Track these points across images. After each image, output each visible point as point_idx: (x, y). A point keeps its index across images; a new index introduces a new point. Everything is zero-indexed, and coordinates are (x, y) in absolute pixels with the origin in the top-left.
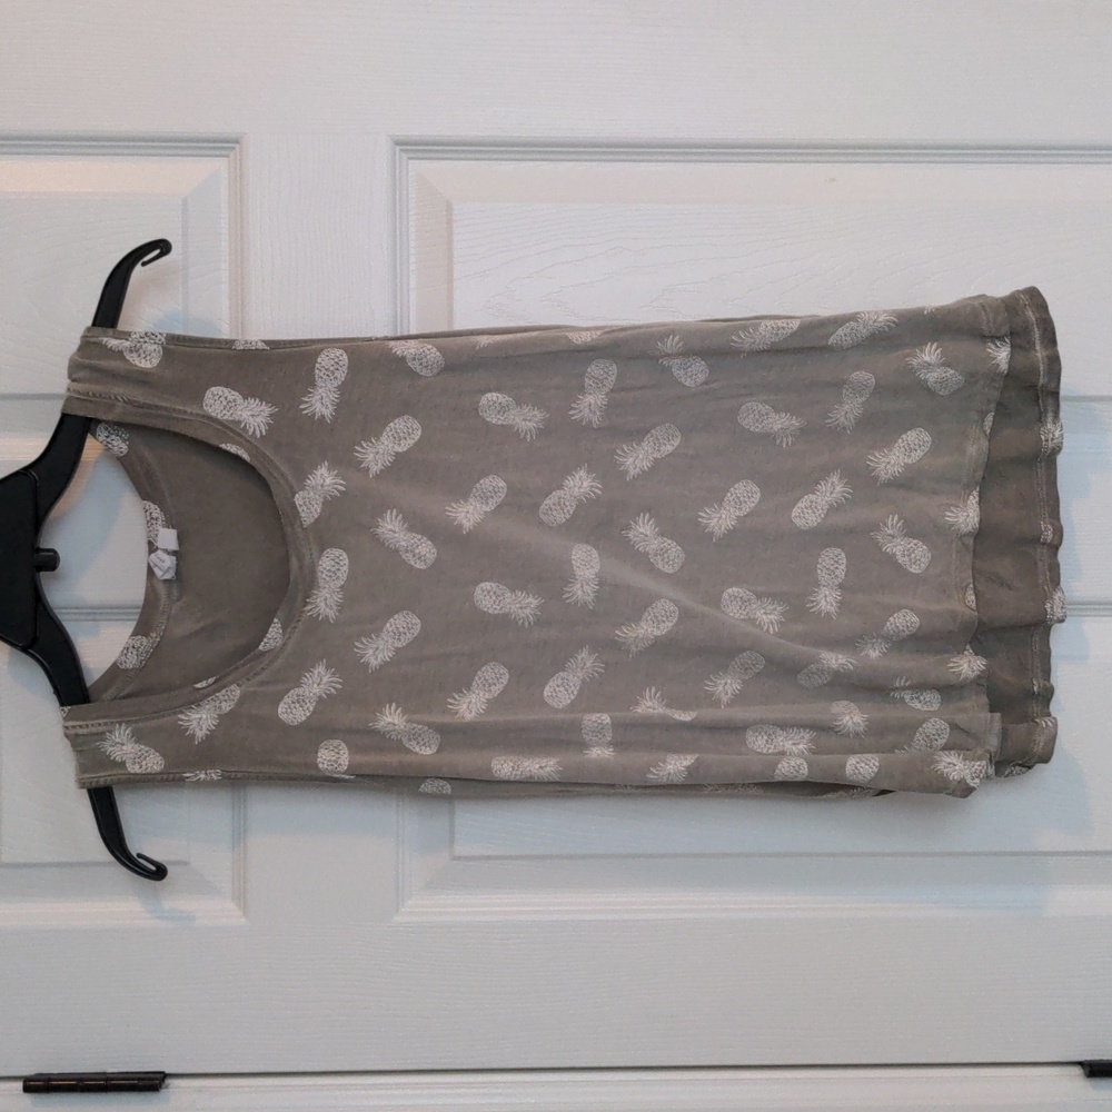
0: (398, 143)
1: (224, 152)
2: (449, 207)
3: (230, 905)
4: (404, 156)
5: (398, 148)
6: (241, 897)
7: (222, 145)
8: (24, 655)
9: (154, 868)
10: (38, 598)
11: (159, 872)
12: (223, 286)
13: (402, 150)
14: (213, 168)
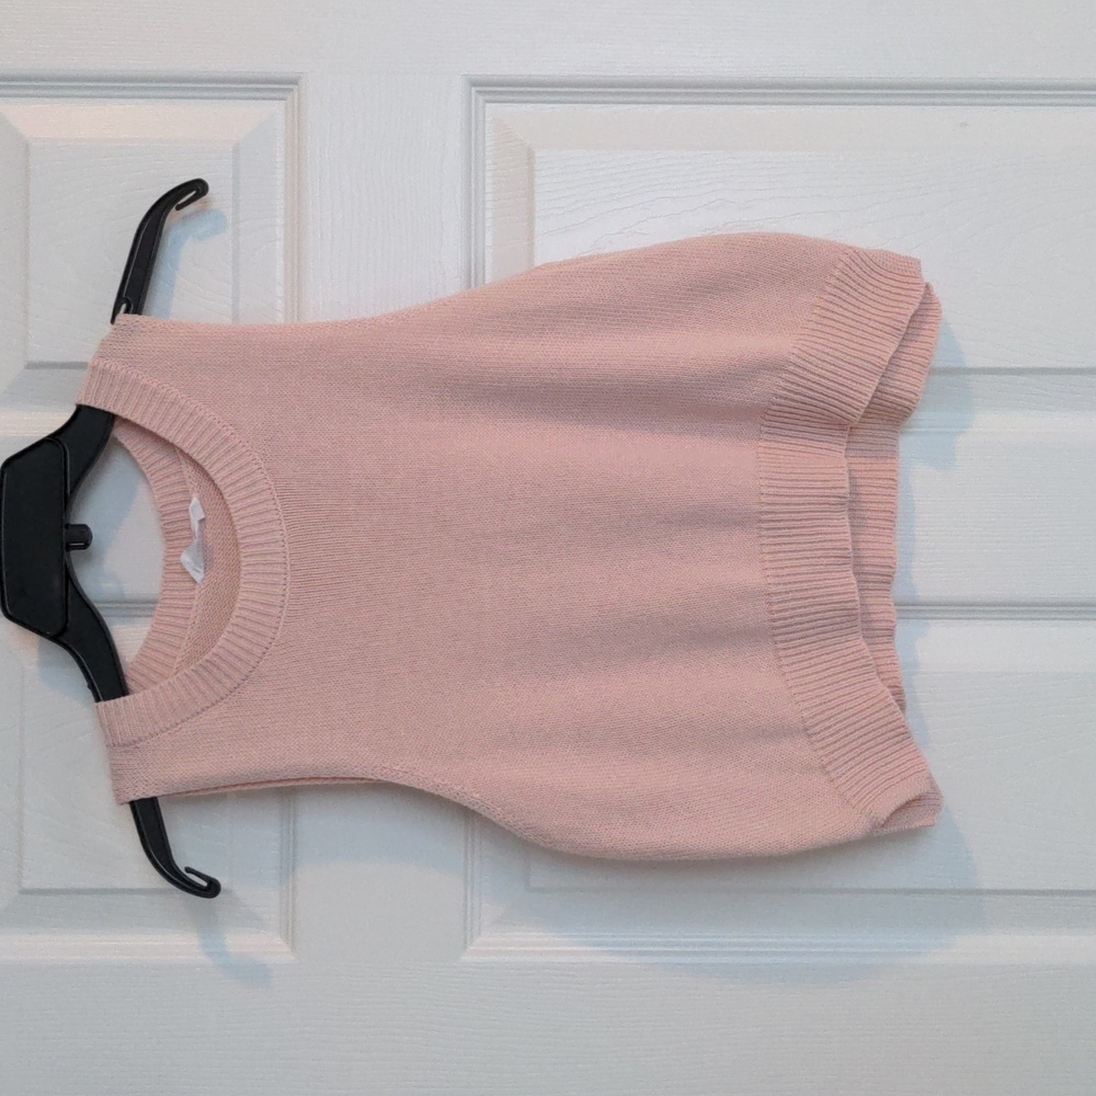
0: (474, 84)
1: (281, 95)
2: (530, 156)
3: (278, 940)
4: (481, 98)
5: (474, 89)
6: (290, 933)
7: (279, 86)
8: (54, 645)
9: (204, 884)
10: (69, 579)
11: (212, 889)
12: (278, 243)
13: (477, 92)
14: (268, 112)
